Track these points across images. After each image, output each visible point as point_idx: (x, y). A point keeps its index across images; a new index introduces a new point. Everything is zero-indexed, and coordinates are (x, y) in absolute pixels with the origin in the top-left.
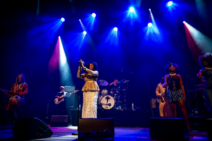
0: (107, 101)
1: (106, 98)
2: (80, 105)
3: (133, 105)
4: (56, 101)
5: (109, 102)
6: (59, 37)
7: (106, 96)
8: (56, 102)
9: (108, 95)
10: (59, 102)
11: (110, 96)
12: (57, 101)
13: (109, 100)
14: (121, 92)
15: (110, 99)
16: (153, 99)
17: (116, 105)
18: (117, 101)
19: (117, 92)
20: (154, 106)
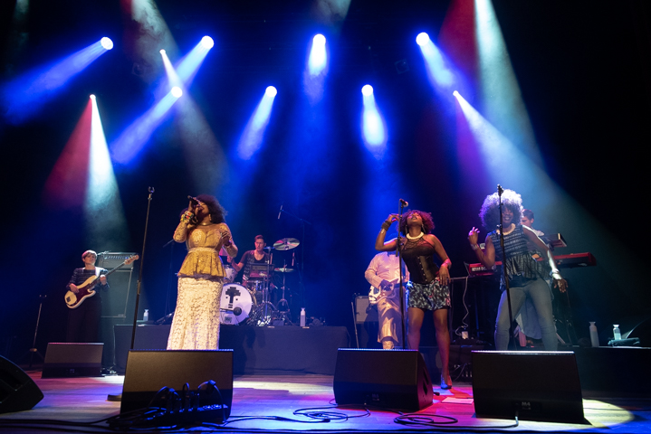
0: (231, 301)
1: (227, 293)
2: (146, 311)
3: (303, 313)
4: (69, 299)
5: (235, 304)
6: (93, 97)
7: (228, 287)
8: (70, 303)
9: (233, 283)
10: (78, 301)
11: (239, 287)
12: (74, 299)
13: (235, 298)
14: (275, 277)
15: (239, 294)
16: (361, 297)
17: (257, 311)
19: (262, 274)
20: (361, 317)
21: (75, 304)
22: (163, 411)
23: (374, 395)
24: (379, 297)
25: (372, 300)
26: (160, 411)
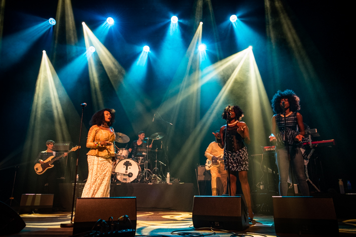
1: (124, 164)
2: (78, 175)
3: (168, 175)
4: (37, 169)
5: (129, 171)
7: (125, 161)
8: (38, 171)
10: (43, 170)
11: (131, 161)
13: (129, 167)
15: (131, 165)
16: (200, 166)
17: (141, 175)
18: (143, 169)
19: (144, 154)
20: (201, 177)
21: (42, 172)
22: (98, 233)
23: (216, 223)
24: (211, 166)
25: (207, 168)
26: (97, 233)
